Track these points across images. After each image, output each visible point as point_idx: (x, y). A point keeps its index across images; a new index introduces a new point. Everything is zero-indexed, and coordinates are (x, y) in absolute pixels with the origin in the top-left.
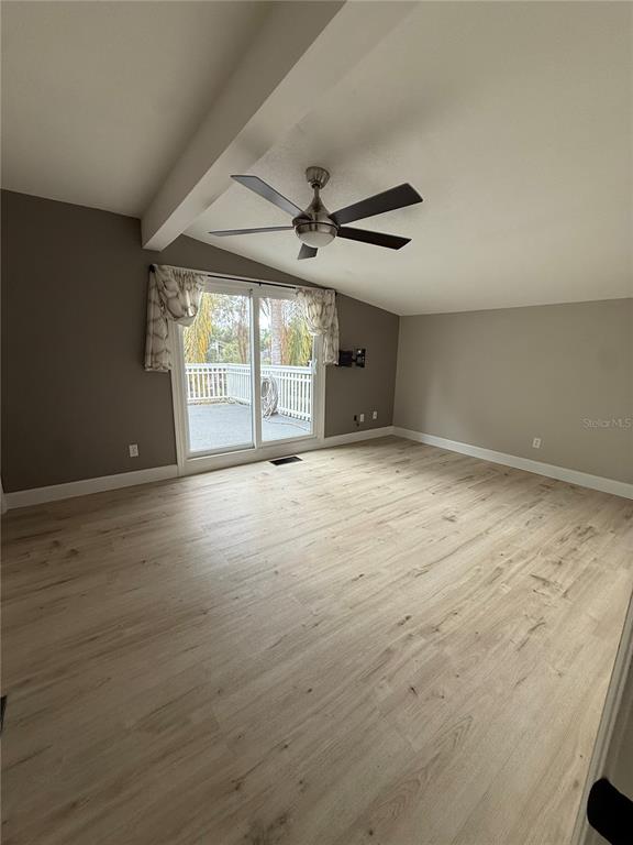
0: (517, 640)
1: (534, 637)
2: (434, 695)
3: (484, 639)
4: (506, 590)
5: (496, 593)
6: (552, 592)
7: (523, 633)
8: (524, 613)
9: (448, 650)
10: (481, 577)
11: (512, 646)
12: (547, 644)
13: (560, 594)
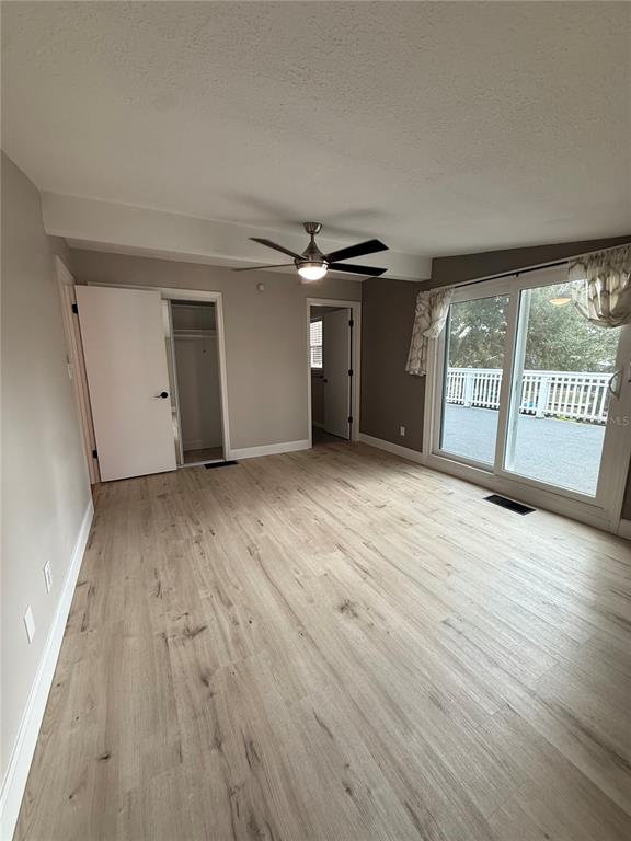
0: (161, 573)
1: (155, 583)
2: (166, 529)
3: (175, 559)
4: (202, 594)
5: (204, 585)
6: (176, 629)
7: (162, 578)
8: (174, 590)
9: (181, 542)
10: (227, 585)
11: (160, 568)
12: (144, 586)
13: (168, 635)
